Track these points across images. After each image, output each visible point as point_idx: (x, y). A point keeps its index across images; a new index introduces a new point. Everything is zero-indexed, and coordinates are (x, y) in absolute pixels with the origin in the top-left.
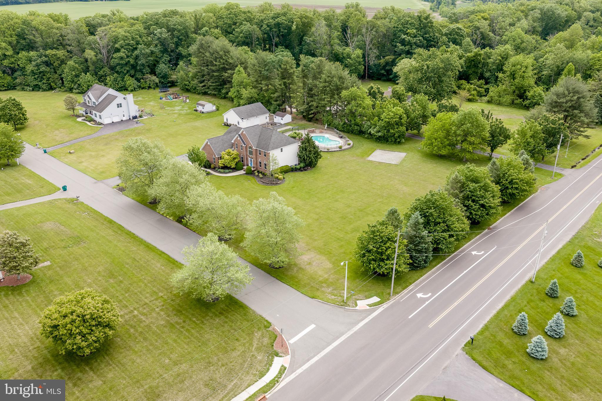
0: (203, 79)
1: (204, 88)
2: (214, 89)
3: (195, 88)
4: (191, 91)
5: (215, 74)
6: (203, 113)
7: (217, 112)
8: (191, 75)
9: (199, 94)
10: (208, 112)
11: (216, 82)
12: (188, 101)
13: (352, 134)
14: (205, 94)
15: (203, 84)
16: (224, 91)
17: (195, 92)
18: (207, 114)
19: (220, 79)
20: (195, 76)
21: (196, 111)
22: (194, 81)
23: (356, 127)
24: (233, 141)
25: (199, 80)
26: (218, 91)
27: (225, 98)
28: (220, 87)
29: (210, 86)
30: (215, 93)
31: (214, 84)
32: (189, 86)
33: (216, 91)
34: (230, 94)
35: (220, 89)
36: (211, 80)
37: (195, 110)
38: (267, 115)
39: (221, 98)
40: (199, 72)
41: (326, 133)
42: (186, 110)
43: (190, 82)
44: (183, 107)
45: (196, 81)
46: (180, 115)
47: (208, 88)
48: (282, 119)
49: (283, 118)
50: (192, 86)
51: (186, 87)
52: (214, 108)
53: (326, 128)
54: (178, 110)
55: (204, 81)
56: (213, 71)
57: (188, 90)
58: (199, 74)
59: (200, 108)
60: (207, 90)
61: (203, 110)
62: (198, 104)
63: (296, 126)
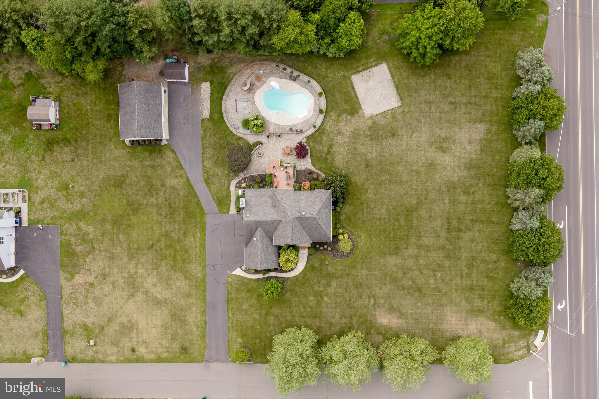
63: (209, 78)
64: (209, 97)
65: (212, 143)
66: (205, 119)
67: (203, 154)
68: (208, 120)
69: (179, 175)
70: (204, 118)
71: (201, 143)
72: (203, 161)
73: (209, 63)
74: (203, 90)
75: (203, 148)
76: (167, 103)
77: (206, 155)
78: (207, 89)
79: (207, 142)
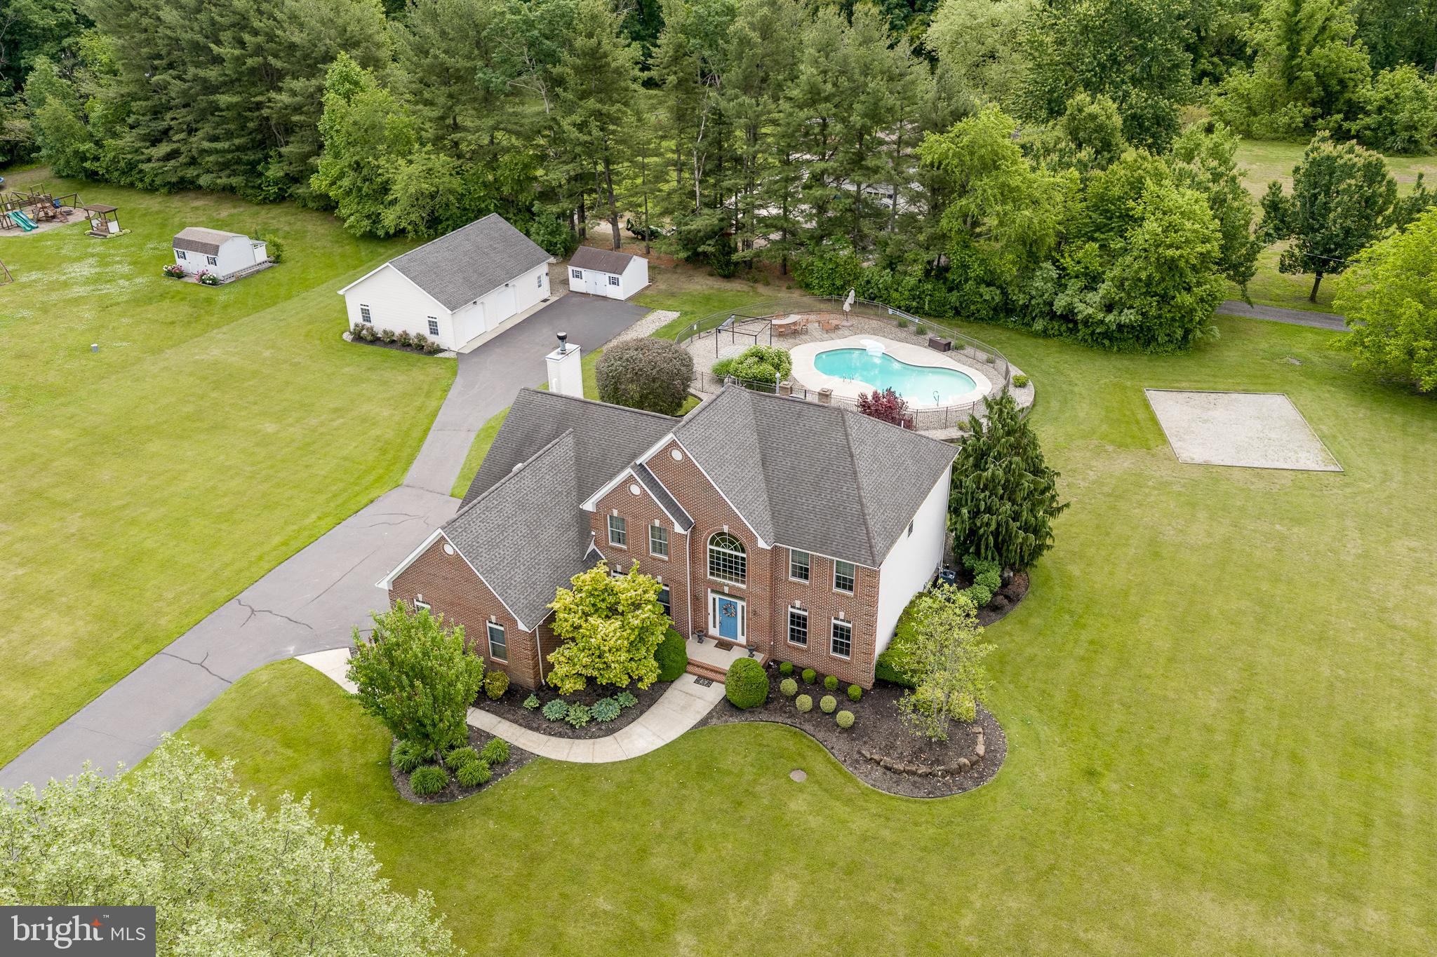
0: (163, 125)
1: (172, 163)
2: (224, 166)
3: (131, 166)
4: (107, 181)
5: (224, 99)
6: (215, 282)
7: (280, 272)
8: (97, 110)
9: (151, 189)
10: (239, 279)
11: (229, 135)
12: (114, 227)
13: (958, 321)
14: (182, 187)
15: (164, 148)
16: (275, 171)
17: (132, 185)
18: (239, 288)
19: (248, 119)
20: (120, 114)
21: (178, 275)
22: (115, 135)
23: (987, 293)
24: (589, 506)
25: (141, 131)
26: (245, 173)
27: (280, 198)
28: (251, 156)
29: (203, 152)
30: (235, 181)
31: (223, 145)
32: (96, 159)
33: (234, 173)
34: (317, 183)
35: (253, 164)
36: (206, 129)
37: (170, 274)
38: (543, 269)
39: (265, 201)
40: (135, 98)
41: (856, 331)
42: (127, 278)
43: (98, 143)
44: (103, 261)
45: (128, 139)
46: (105, 306)
47: (193, 162)
48: (614, 282)
49: (621, 279)
50: (115, 160)
51: (87, 165)
52: (261, 254)
53: (847, 307)
54: (88, 281)
55: (166, 132)
56: (209, 88)
57: (94, 179)
58: (135, 106)
59: (194, 263)
60: (190, 173)
61: (213, 271)
62: (179, 243)
63: (687, 308)
64: (657, 328)
78: (662, 319)
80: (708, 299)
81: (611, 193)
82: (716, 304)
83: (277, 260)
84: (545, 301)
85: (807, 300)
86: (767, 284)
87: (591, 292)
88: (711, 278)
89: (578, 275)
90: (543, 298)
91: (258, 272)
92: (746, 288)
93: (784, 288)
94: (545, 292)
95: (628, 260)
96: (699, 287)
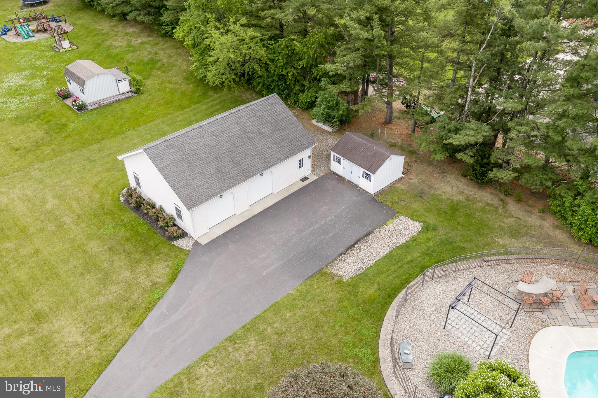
6: (81, 108)
10: (100, 106)
12: (66, 44)
37: (59, 95)
38: (305, 154)
48: (367, 177)
49: (373, 177)
52: (125, 87)
59: (75, 89)
61: (83, 98)
62: (68, 73)
63: (432, 220)
64: (393, 246)
65: (288, 338)
66: (333, 276)
67: (232, 340)
68: (340, 282)
69: (108, 328)
70: (334, 272)
71: (258, 311)
72: (206, 358)
73: (455, 199)
74: (392, 225)
75: (247, 330)
76: (286, 194)
77: (236, 350)
78: (403, 231)
79: (277, 325)
80: (455, 208)
81: (391, 71)
82: (461, 220)
83: (138, 92)
84: (304, 179)
85: (561, 236)
86: (519, 200)
87: (347, 177)
88: (462, 179)
89: (338, 161)
90: (302, 176)
91: (118, 101)
92: (496, 202)
93: (536, 211)
94: (306, 170)
95: (384, 159)
96: (448, 189)
